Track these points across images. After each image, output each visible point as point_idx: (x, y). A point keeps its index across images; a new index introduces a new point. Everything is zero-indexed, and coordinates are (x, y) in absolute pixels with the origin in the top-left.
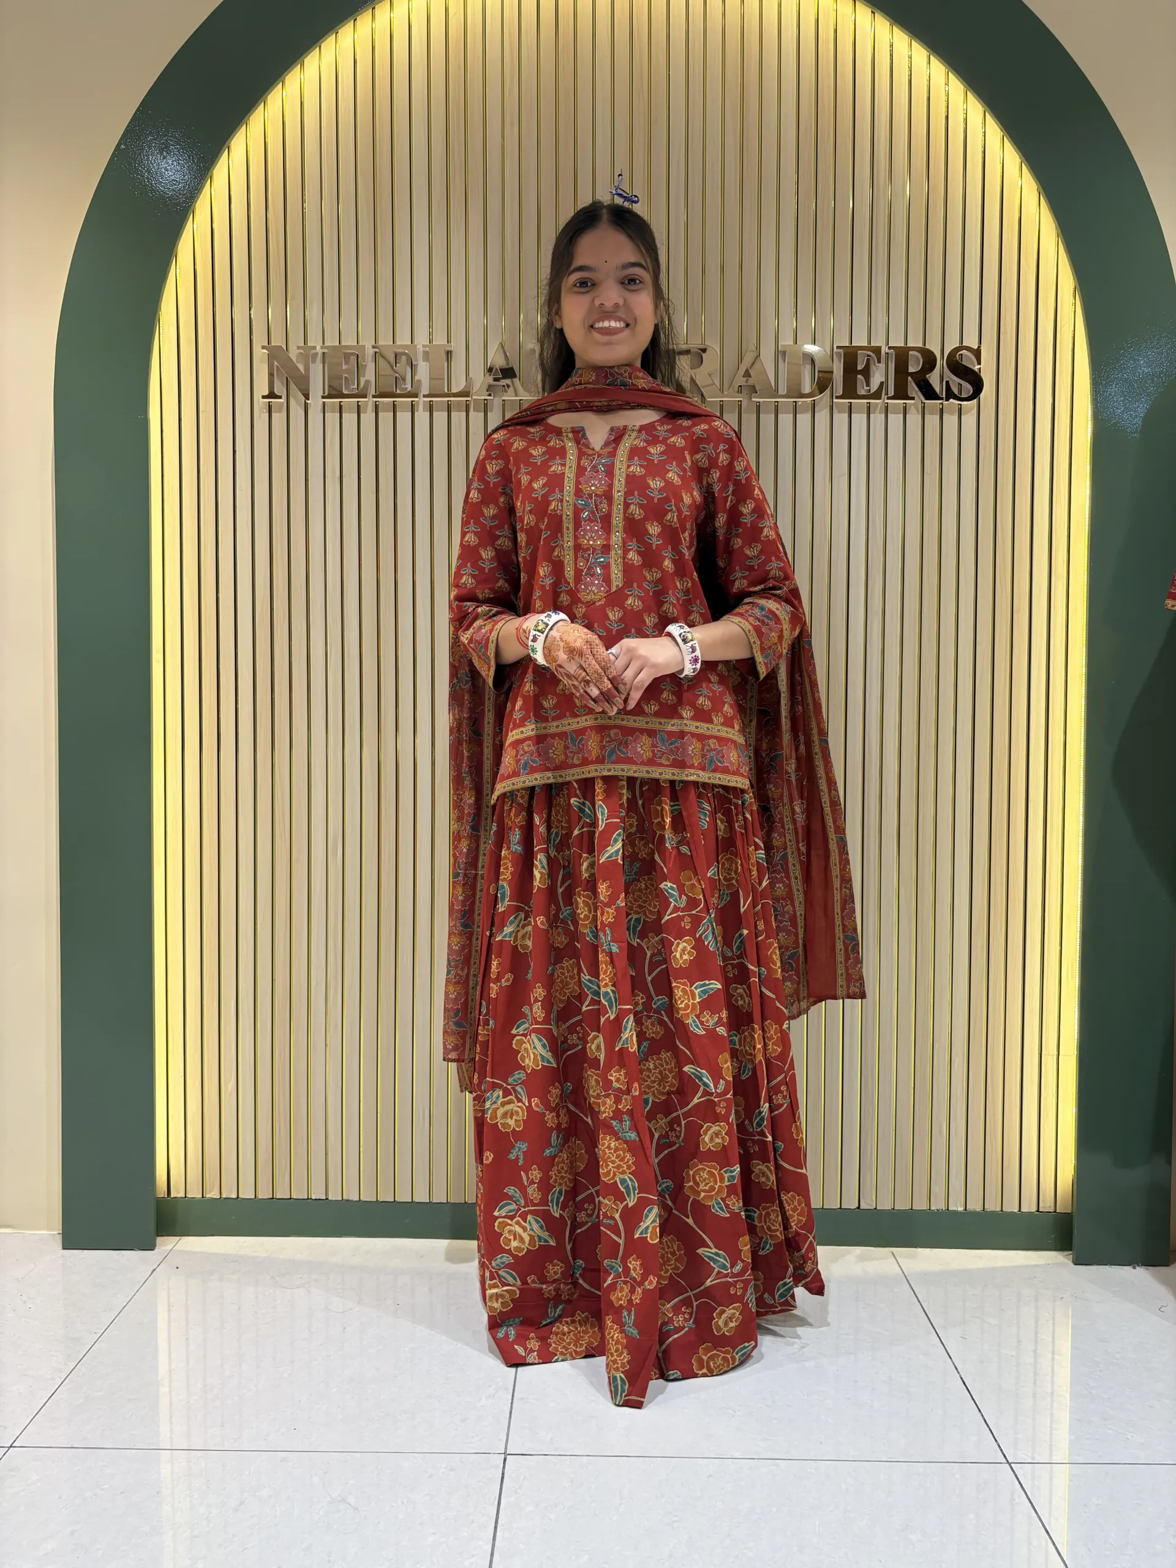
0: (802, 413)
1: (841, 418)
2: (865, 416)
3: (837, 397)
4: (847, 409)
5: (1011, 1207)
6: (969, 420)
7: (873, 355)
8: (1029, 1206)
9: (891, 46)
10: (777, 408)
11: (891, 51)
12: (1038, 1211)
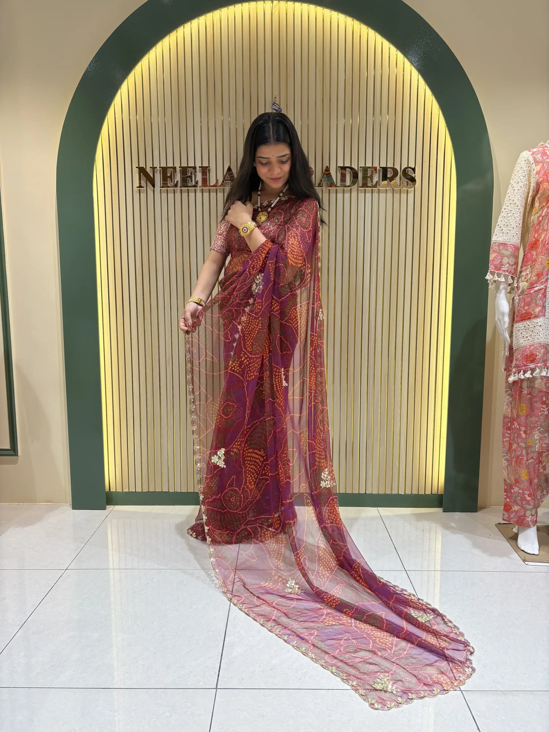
0: (346, 193)
1: (361, 195)
2: (370, 194)
3: (360, 187)
4: (364, 192)
5: (422, 492)
6: (411, 196)
7: (374, 170)
8: (428, 492)
9: (382, 44)
10: (336, 190)
11: (382, 46)
12: (431, 494)
